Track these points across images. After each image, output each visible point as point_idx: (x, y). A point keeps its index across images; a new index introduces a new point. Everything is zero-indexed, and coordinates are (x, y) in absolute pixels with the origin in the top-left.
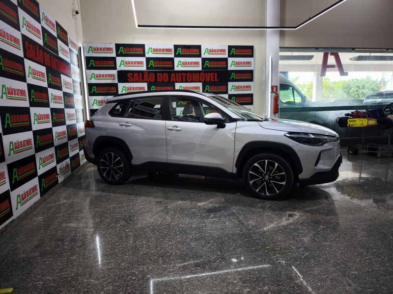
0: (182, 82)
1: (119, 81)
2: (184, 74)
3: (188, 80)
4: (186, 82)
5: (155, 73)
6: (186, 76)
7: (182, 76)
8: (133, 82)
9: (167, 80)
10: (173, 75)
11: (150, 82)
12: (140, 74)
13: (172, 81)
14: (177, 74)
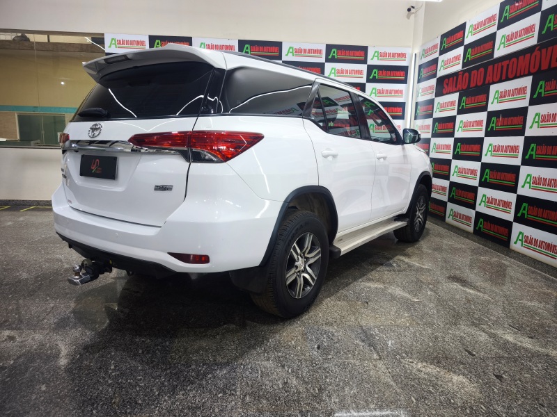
0: (500, 81)
1: (437, 95)
2: (505, 63)
3: (510, 76)
4: (507, 79)
5: (469, 71)
6: (508, 65)
7: (502, 67)
8: (447, 94)
9: (482, 82)
10: (490, 67)
11: (462, 90)
12: (455, 78)
13: (487, 82)
14: (496, 65)
